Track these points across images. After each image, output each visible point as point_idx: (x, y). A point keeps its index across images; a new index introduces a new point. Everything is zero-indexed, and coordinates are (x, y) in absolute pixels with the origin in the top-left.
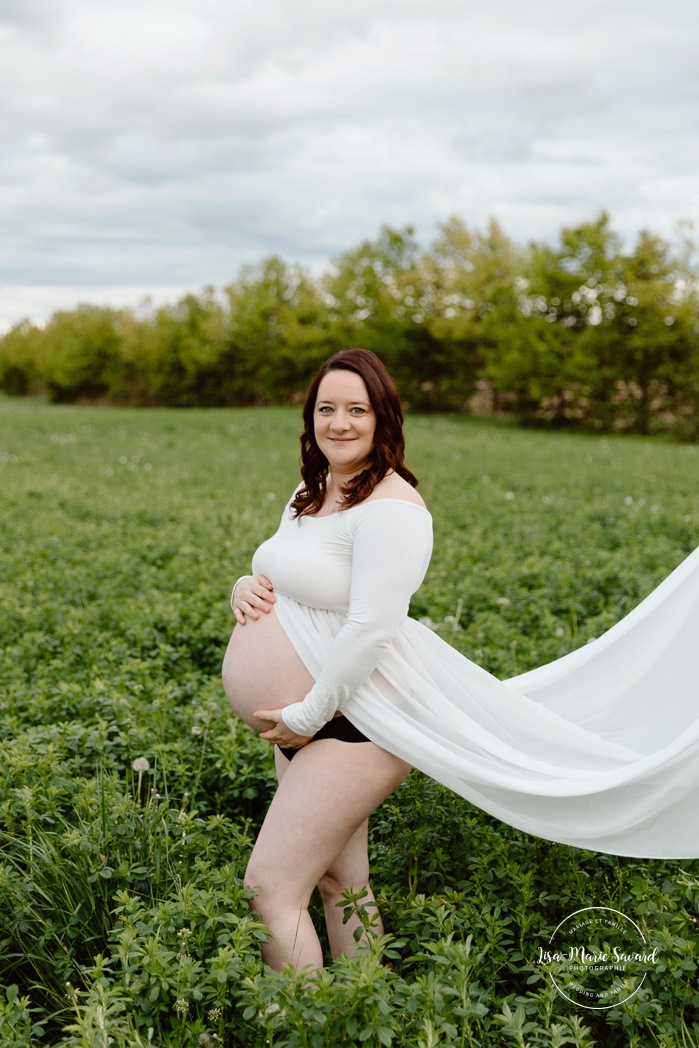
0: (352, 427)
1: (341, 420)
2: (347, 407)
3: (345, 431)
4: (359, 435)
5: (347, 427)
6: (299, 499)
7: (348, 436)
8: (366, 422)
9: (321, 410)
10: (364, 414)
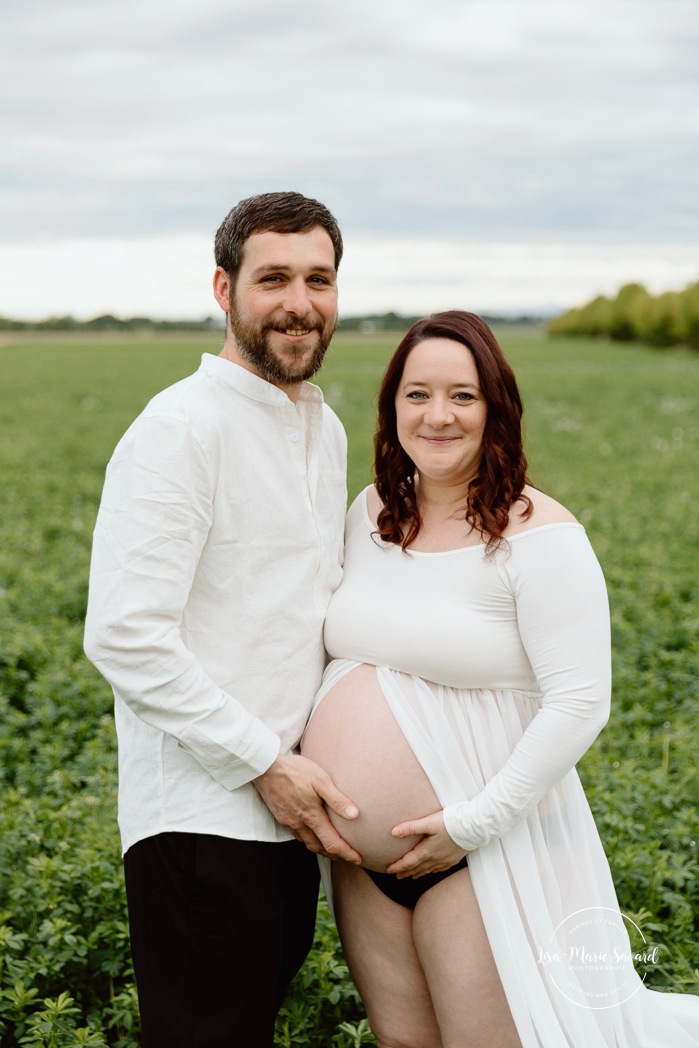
0: (457, 420)
1: (440, 410)
2: (448, 392)
3: (446, 426)
4: (464, 431)
5: (450, 419)
6: (382, 521)
7: (450, 433)
8: (473, 413)
9: (410, 395)
10: (474, 400)
